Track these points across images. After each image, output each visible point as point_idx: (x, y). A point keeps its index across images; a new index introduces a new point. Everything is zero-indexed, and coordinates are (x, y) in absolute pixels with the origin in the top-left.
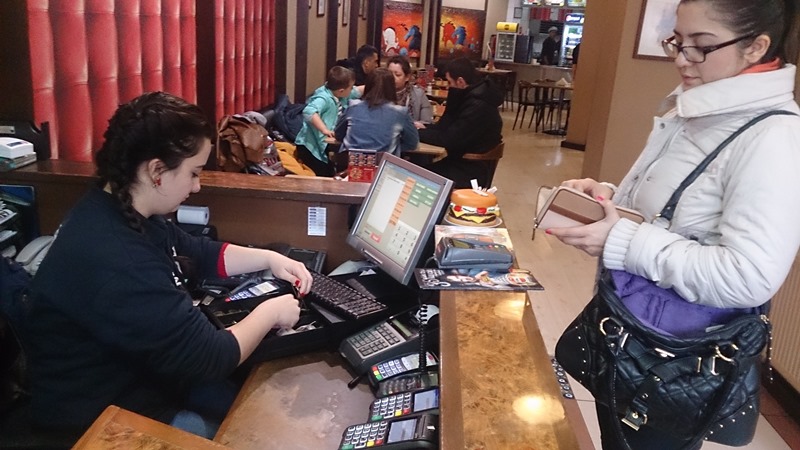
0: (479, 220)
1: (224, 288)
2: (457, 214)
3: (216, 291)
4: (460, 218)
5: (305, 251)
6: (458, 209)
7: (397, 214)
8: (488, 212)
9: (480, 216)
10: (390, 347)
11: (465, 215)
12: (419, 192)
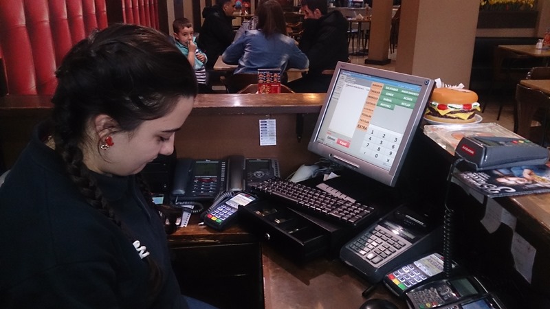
0: (465, 116)
1: (197, 203)
2: (442, 112)
3: (189, 206)
4: (445, 116)
5: (258, 160)
6: (443, 107)
7: (366, 119)
8: (473, 108)
9: (465, 112)
10: (398, 252)
11: (451, 113)
12: (392, 95)
